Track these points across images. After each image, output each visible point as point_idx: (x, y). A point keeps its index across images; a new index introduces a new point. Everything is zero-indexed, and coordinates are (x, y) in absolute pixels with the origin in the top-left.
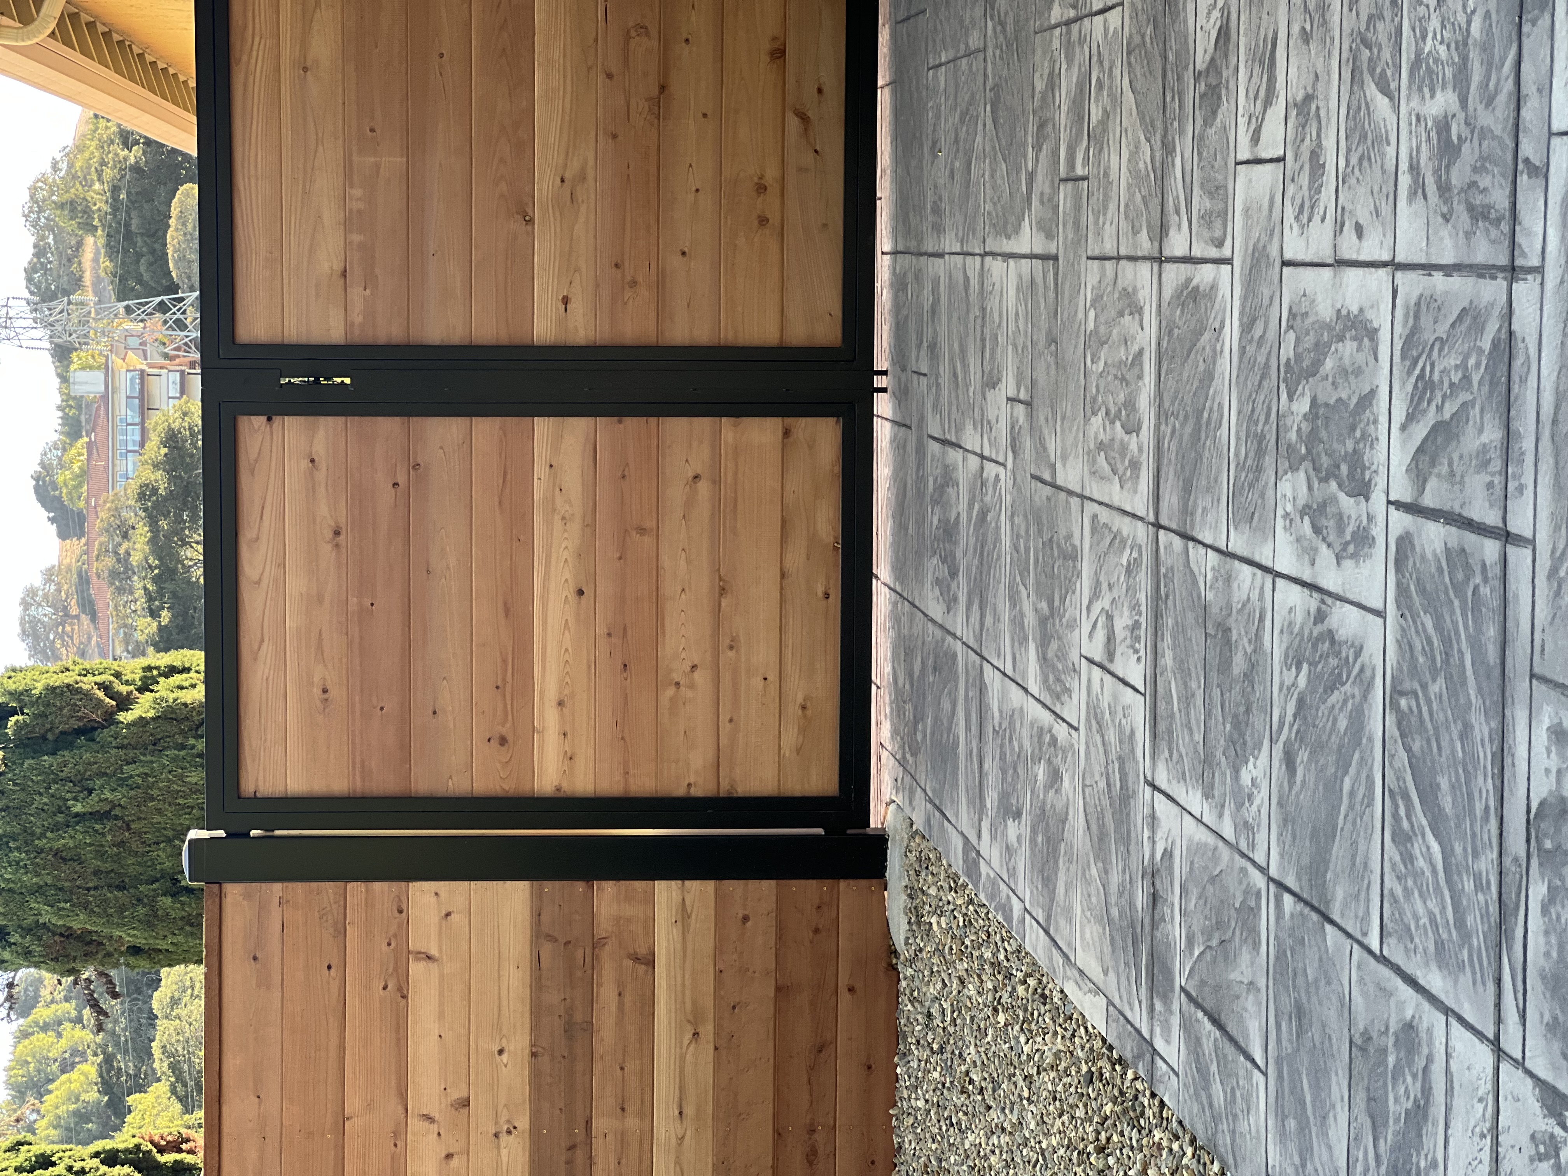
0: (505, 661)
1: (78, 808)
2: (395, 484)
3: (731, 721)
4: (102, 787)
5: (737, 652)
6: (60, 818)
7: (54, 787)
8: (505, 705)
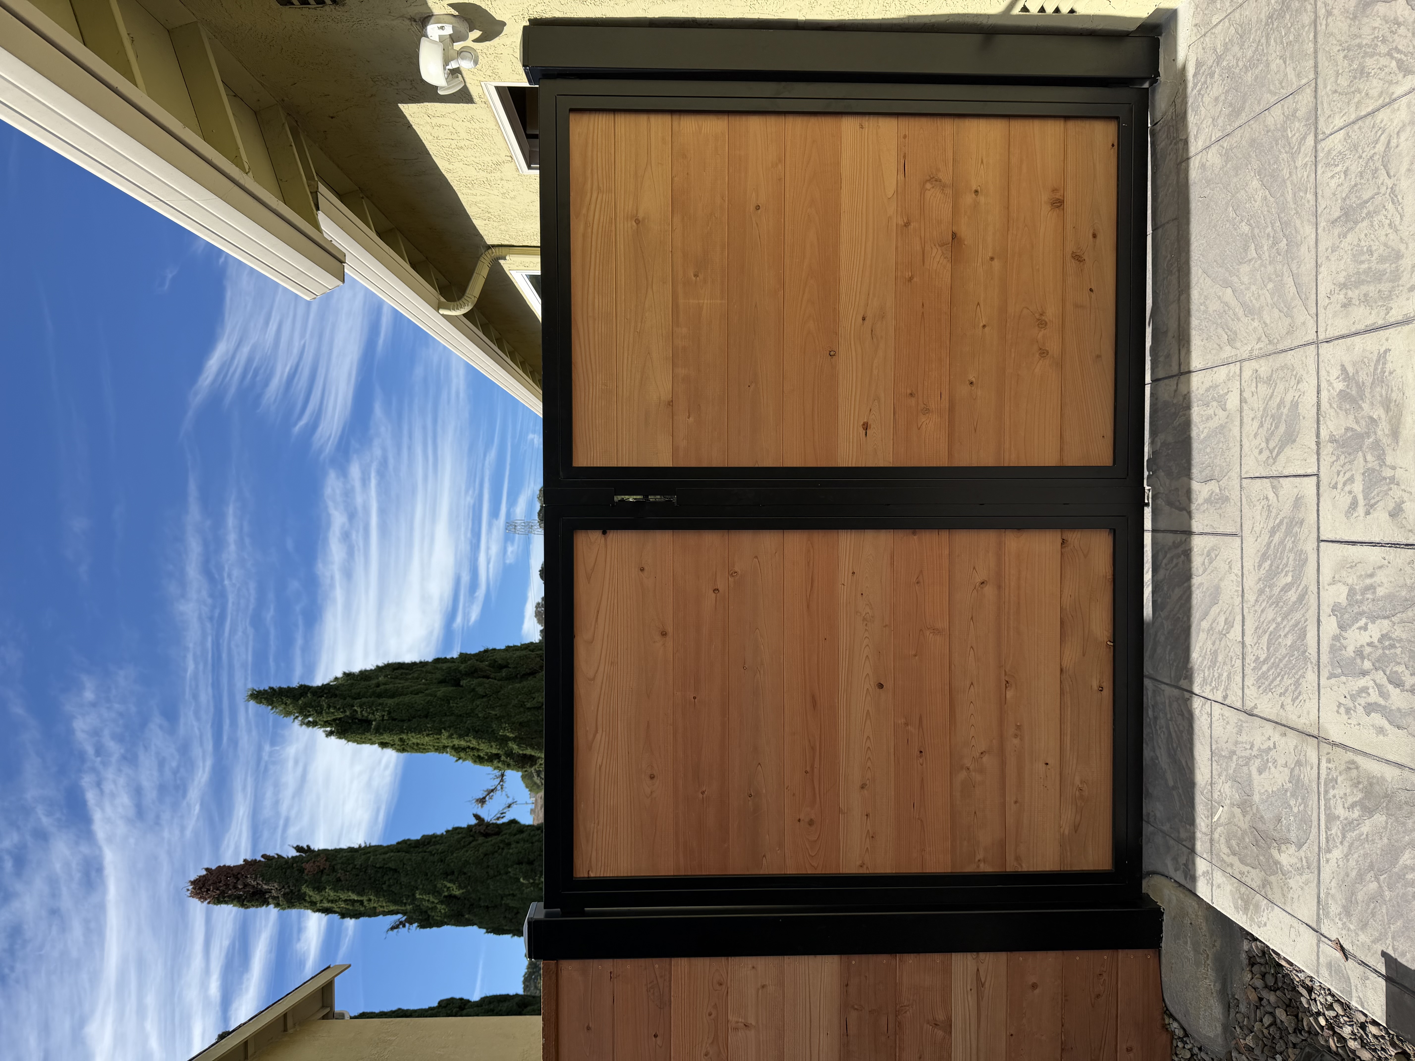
0: (813, 748)
1: (529, 705)
2: (716, 590)
3: (1016, 802)
4: (538, 696)
5: (1021, 739)
6: (522, 709)
7: (520, 697)
8: (814, 788)
